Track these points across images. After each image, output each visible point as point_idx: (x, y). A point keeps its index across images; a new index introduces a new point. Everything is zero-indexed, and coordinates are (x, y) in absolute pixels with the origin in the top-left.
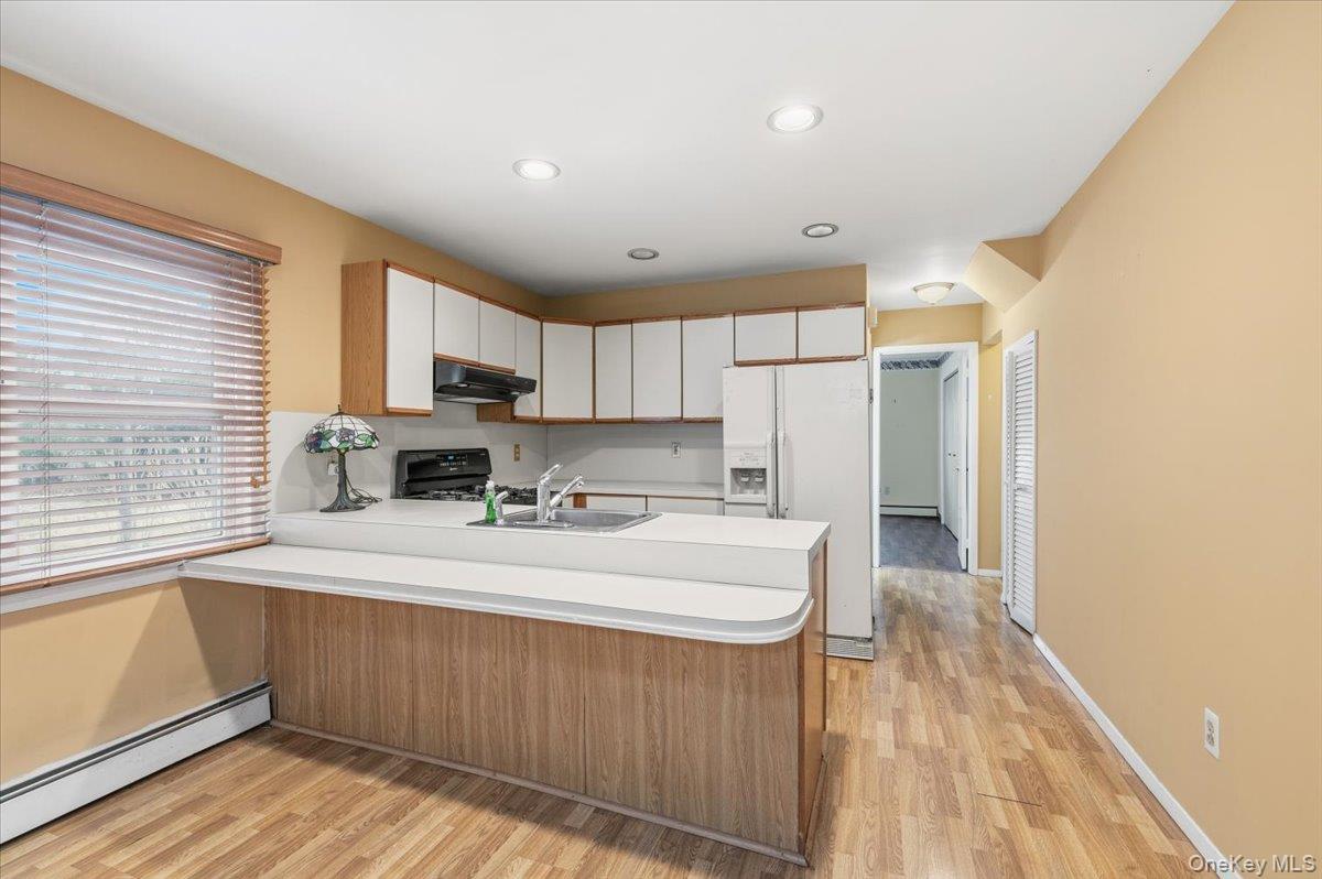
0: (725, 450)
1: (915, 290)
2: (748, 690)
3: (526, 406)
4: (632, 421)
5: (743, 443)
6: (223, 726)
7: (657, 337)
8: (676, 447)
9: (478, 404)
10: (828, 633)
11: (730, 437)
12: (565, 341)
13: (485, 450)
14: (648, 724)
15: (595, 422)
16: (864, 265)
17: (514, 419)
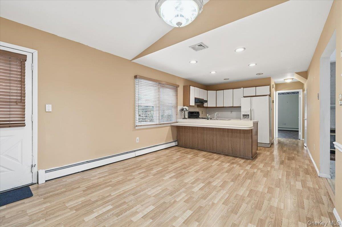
0: (242, 112)
1: (284, 80)
2: (245, 138)
3: (205, 105)
4: (223, 107)
5: (245, 110)
6: (174, 144)
7: (228, 92)
8: (231, 112)
9: (197, 105)
10: (258, 142)
11: (242, 109)
12: (212, 93)
13: (199, 112)
14: (231, 144)
15: (216, 107)
16: (270, 77)
17: (204, 107)
